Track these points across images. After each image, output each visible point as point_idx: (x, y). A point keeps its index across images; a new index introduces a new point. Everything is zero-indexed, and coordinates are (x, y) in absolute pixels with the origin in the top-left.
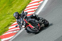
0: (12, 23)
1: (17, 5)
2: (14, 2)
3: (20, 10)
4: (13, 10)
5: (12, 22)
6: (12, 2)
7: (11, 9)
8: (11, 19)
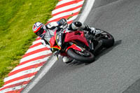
0: (11, 68)
1: (19, 27)
2: (12, 20)
3: (28, 38)
4: (12, 39)
5: (10, 65)
6: (9, 20)
7: (7, 36)
8: (7, 58)
